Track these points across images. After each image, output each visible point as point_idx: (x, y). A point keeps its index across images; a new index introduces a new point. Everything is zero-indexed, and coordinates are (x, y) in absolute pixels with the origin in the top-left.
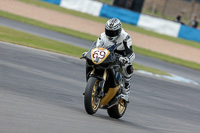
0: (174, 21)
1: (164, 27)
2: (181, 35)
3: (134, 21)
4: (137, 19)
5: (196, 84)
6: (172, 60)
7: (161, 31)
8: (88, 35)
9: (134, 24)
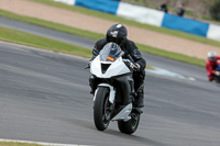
0: (157, 9)
1: (147, 16)
2: (165, 24)
3: (112, 10)
4: (117, 7)
5: (182, 77)
6: (155, 52)
7: (143, 21)
8: (62, 26)
9: (113, 13)
